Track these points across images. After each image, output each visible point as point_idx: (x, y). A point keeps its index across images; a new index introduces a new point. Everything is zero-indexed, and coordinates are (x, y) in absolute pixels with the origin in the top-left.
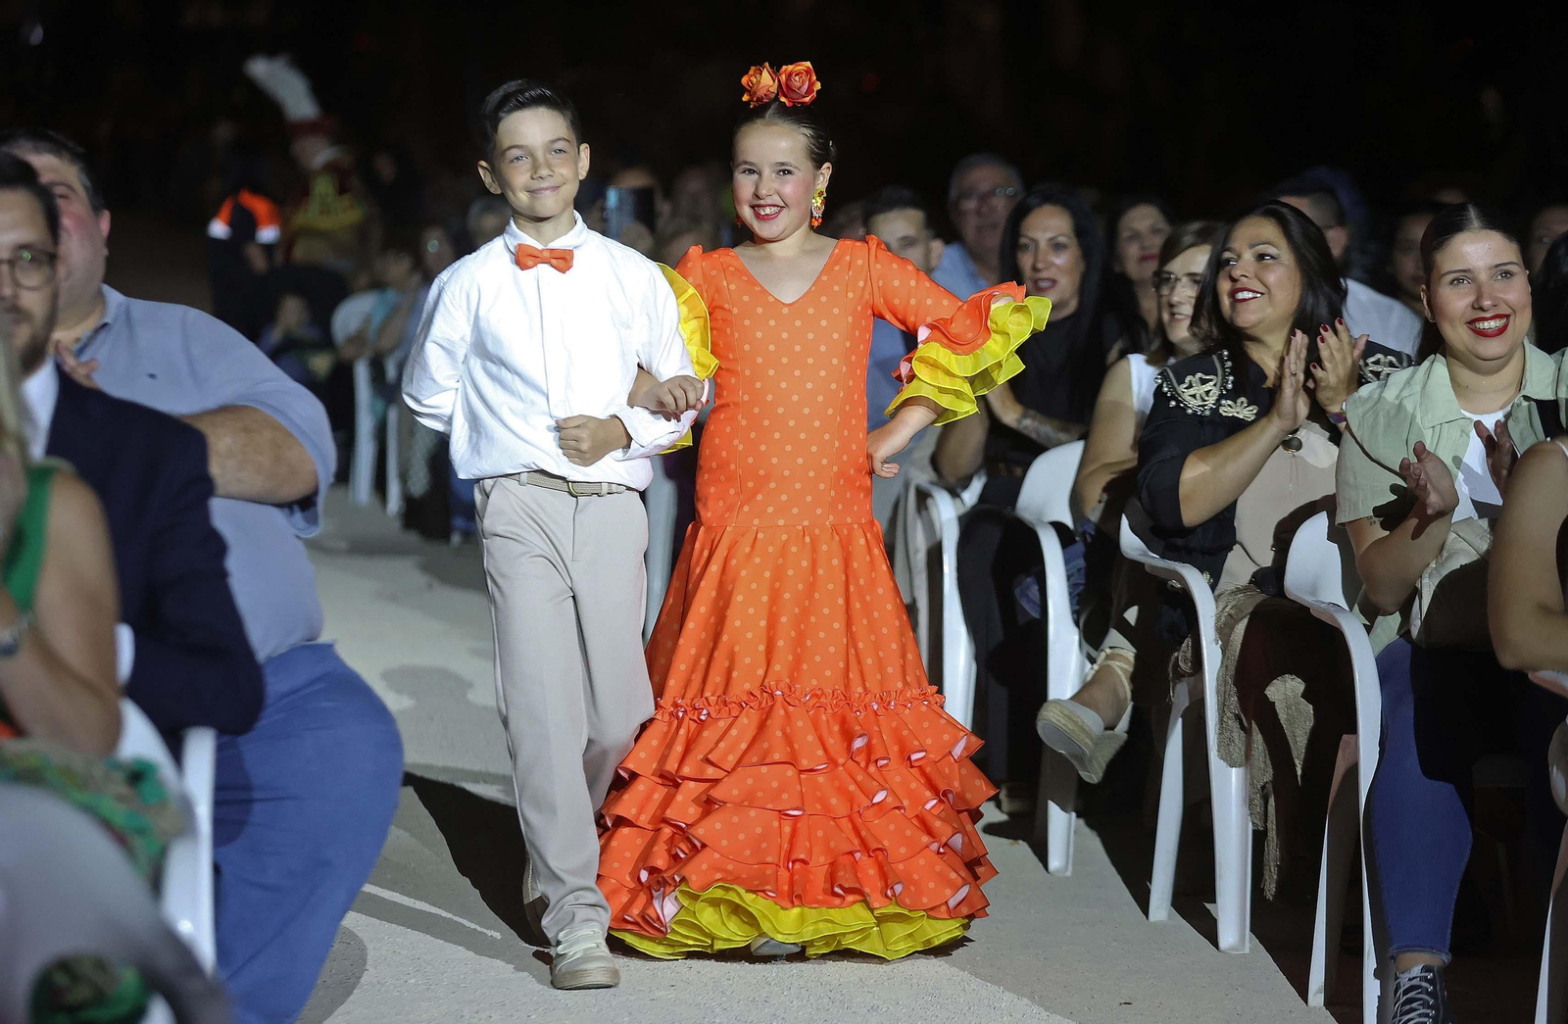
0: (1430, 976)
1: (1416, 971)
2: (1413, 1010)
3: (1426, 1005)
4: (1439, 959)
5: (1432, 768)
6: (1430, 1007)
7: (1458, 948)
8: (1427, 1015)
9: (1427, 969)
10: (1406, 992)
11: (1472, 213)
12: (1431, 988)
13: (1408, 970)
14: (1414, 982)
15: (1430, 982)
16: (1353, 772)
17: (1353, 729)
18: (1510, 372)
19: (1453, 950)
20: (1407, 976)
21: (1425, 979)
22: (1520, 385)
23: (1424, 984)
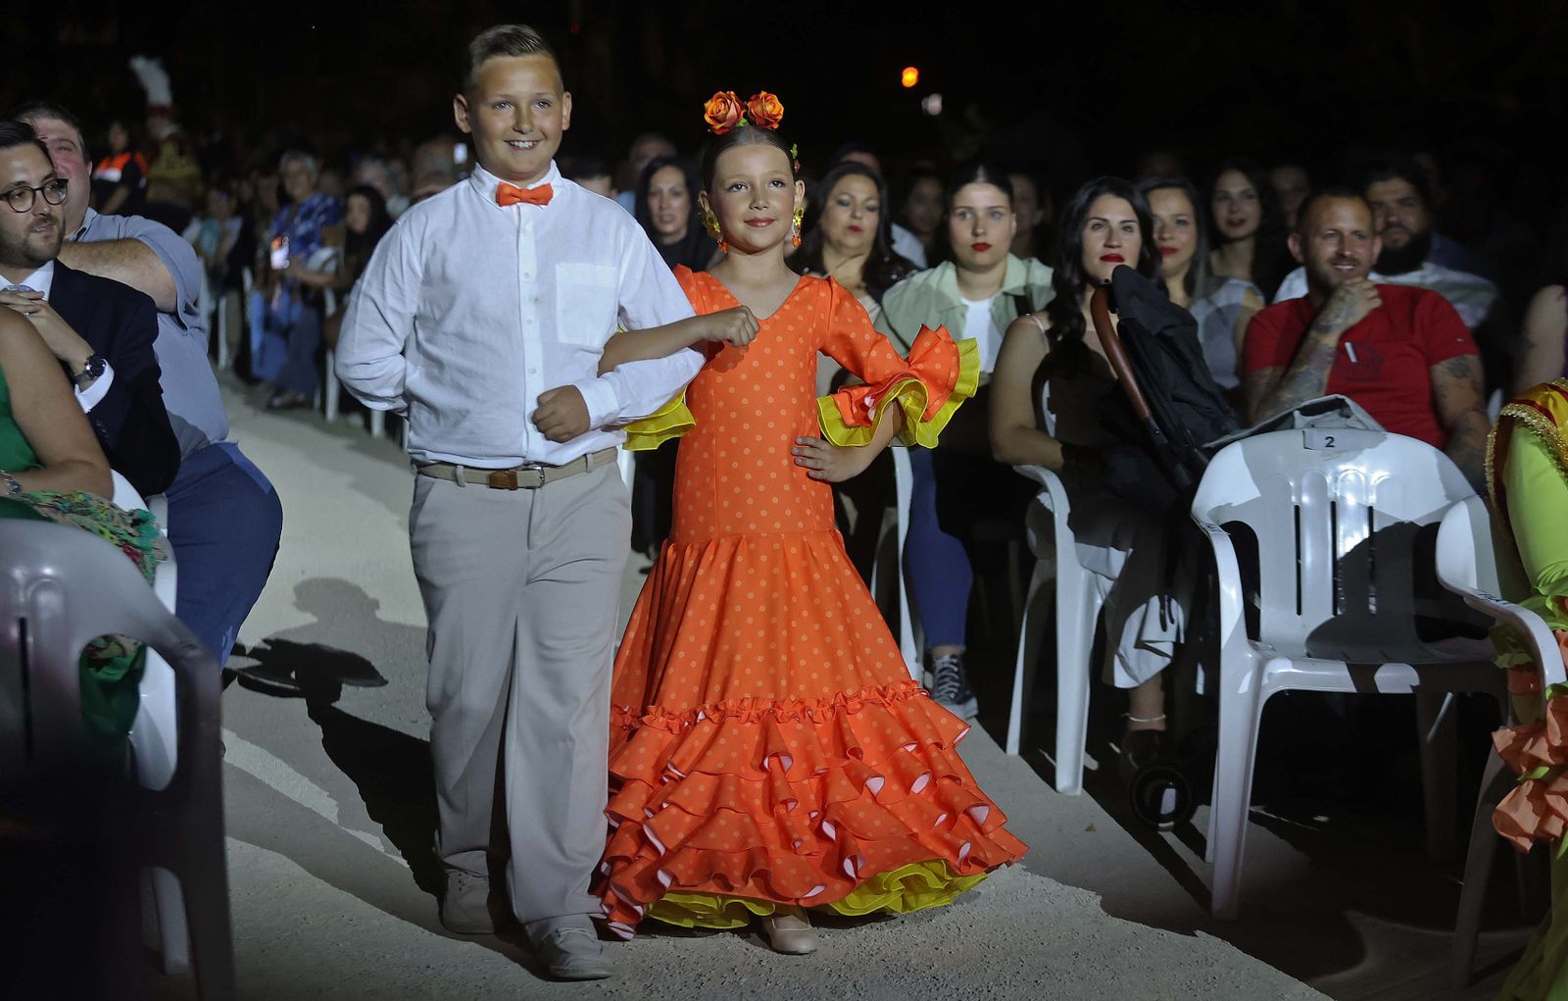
0: (955, 661)
1: (946, 658)
2: (945, 683)
3: (953, 679)
4: (959, 649)
5: (946, 526)
6: (957, 681)
7: (969, 641)
8: (953, 687)
9: (953, 657)
10: (941, 671)
11: (981, 172)
12: (956, 669)
13: (940, 658)
14: (946, 665)
15: (955, 665)
16: (895, 529)
17: (894, 503)
18: (995, 274)
19: (967, 643)
20: (940, 661)
21: (952, 663)
22: (1001, 283)
23: (952, 666)
